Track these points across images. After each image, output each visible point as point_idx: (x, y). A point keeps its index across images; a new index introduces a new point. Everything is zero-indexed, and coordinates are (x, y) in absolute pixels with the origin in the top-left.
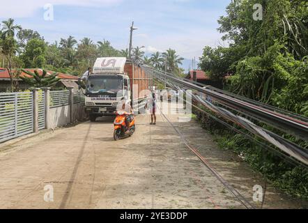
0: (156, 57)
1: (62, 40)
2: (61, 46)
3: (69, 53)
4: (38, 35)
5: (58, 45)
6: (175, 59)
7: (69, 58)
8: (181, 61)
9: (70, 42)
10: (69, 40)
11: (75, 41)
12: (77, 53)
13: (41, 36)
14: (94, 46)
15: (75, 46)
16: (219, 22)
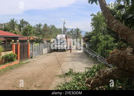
0: (72, 31)
1: (37, 25)
2: (37, 27)
3: (40, 29)
4: (28, 23)
5: (36, 26)
6: (79, 32)
7: (40, 31)
8: (81, 32)
9: (40, 25)
10: (40, 24)
11: (42, 25)
12: (43, 30)
13: (29, 23)
14: (49, 27)
15: (42, 27)
16: (91, 24)
